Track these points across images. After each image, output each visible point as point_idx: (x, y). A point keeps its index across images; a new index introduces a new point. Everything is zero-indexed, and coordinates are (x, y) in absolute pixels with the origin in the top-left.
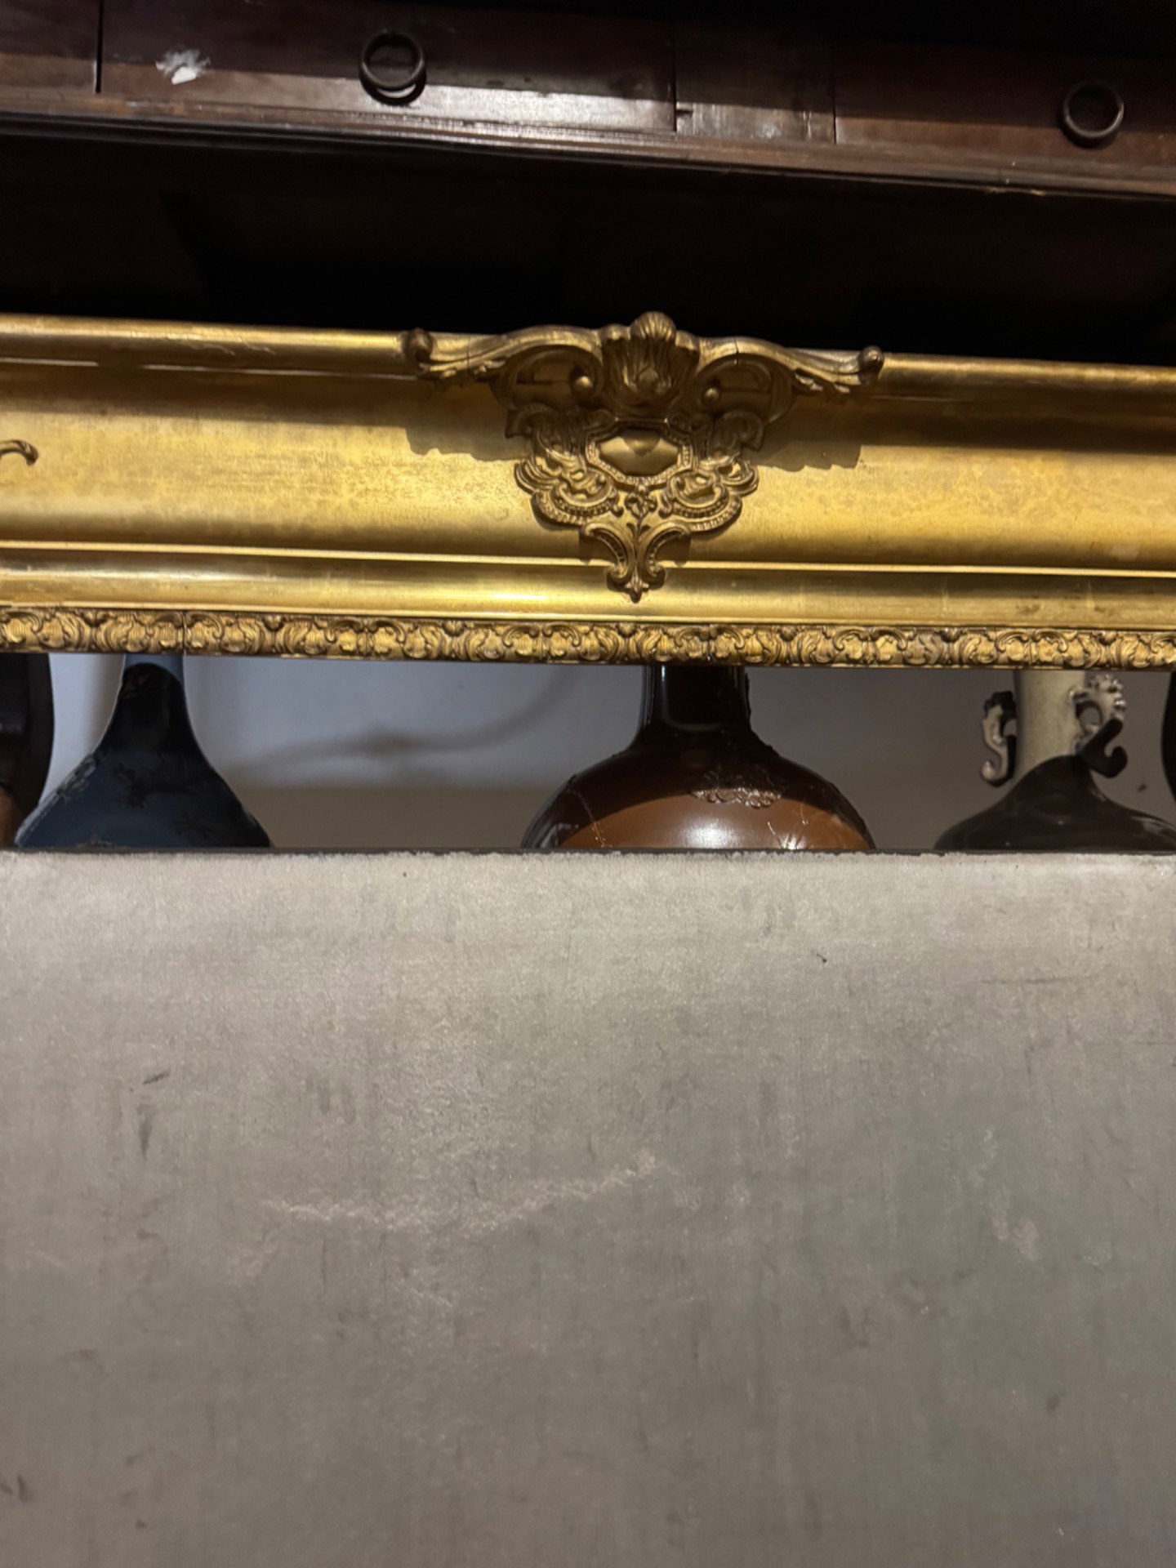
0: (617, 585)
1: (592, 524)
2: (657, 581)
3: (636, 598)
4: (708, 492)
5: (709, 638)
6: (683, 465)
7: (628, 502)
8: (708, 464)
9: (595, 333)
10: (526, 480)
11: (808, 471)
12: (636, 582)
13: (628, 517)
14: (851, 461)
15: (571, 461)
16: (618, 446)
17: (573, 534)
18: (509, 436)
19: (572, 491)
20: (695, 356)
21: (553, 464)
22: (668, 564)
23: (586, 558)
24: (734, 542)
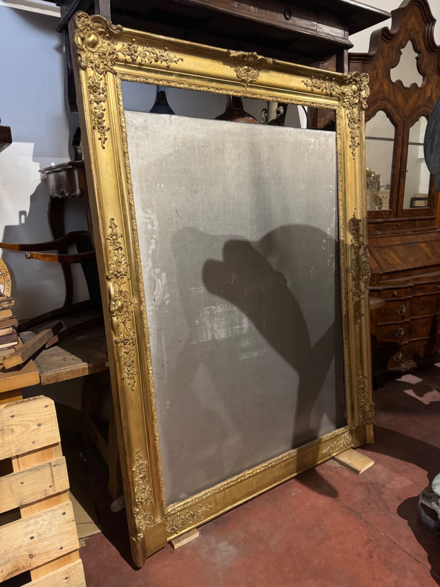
0: (244, 86)
1: (243, 78)
2: (248, 86)
3: (246, 88)
4: (255, 75)
5: (254, 95)
6: (252, 71)
7: (247, 75)
8: (255, 71)
9: (248, 53)
10: (236, 71)
11: (264, 73)
12: (246, 87)
13: (247, 78)
14: (268, 72)
15: (241, 69)
16: (246, 67)
17: (241, 79)
18: (234, 64)
19: (241, 73)
20: (257, 57)
21: (239, 69)
22: (250, 84)
23: (241, 82)
24: (257, 82)
